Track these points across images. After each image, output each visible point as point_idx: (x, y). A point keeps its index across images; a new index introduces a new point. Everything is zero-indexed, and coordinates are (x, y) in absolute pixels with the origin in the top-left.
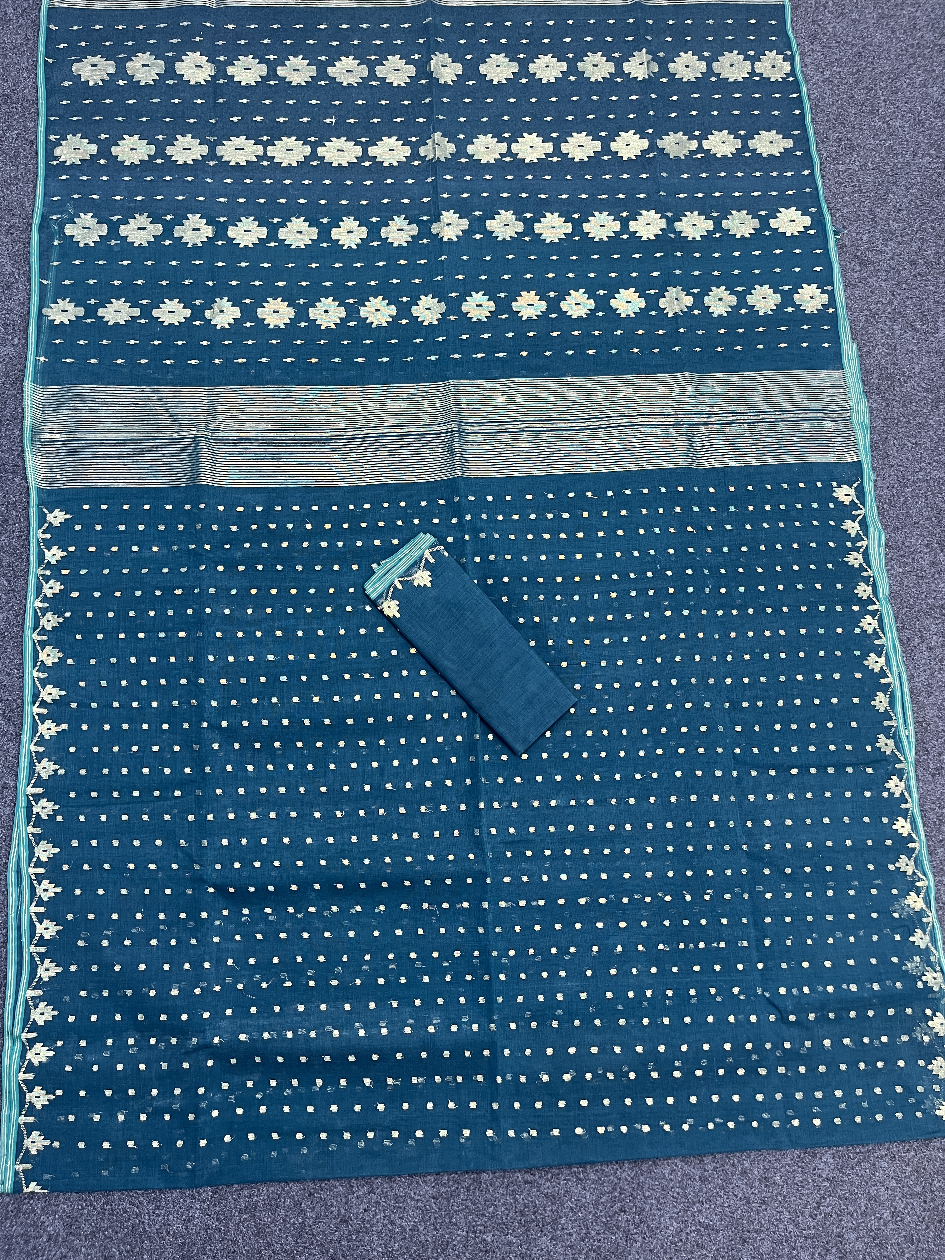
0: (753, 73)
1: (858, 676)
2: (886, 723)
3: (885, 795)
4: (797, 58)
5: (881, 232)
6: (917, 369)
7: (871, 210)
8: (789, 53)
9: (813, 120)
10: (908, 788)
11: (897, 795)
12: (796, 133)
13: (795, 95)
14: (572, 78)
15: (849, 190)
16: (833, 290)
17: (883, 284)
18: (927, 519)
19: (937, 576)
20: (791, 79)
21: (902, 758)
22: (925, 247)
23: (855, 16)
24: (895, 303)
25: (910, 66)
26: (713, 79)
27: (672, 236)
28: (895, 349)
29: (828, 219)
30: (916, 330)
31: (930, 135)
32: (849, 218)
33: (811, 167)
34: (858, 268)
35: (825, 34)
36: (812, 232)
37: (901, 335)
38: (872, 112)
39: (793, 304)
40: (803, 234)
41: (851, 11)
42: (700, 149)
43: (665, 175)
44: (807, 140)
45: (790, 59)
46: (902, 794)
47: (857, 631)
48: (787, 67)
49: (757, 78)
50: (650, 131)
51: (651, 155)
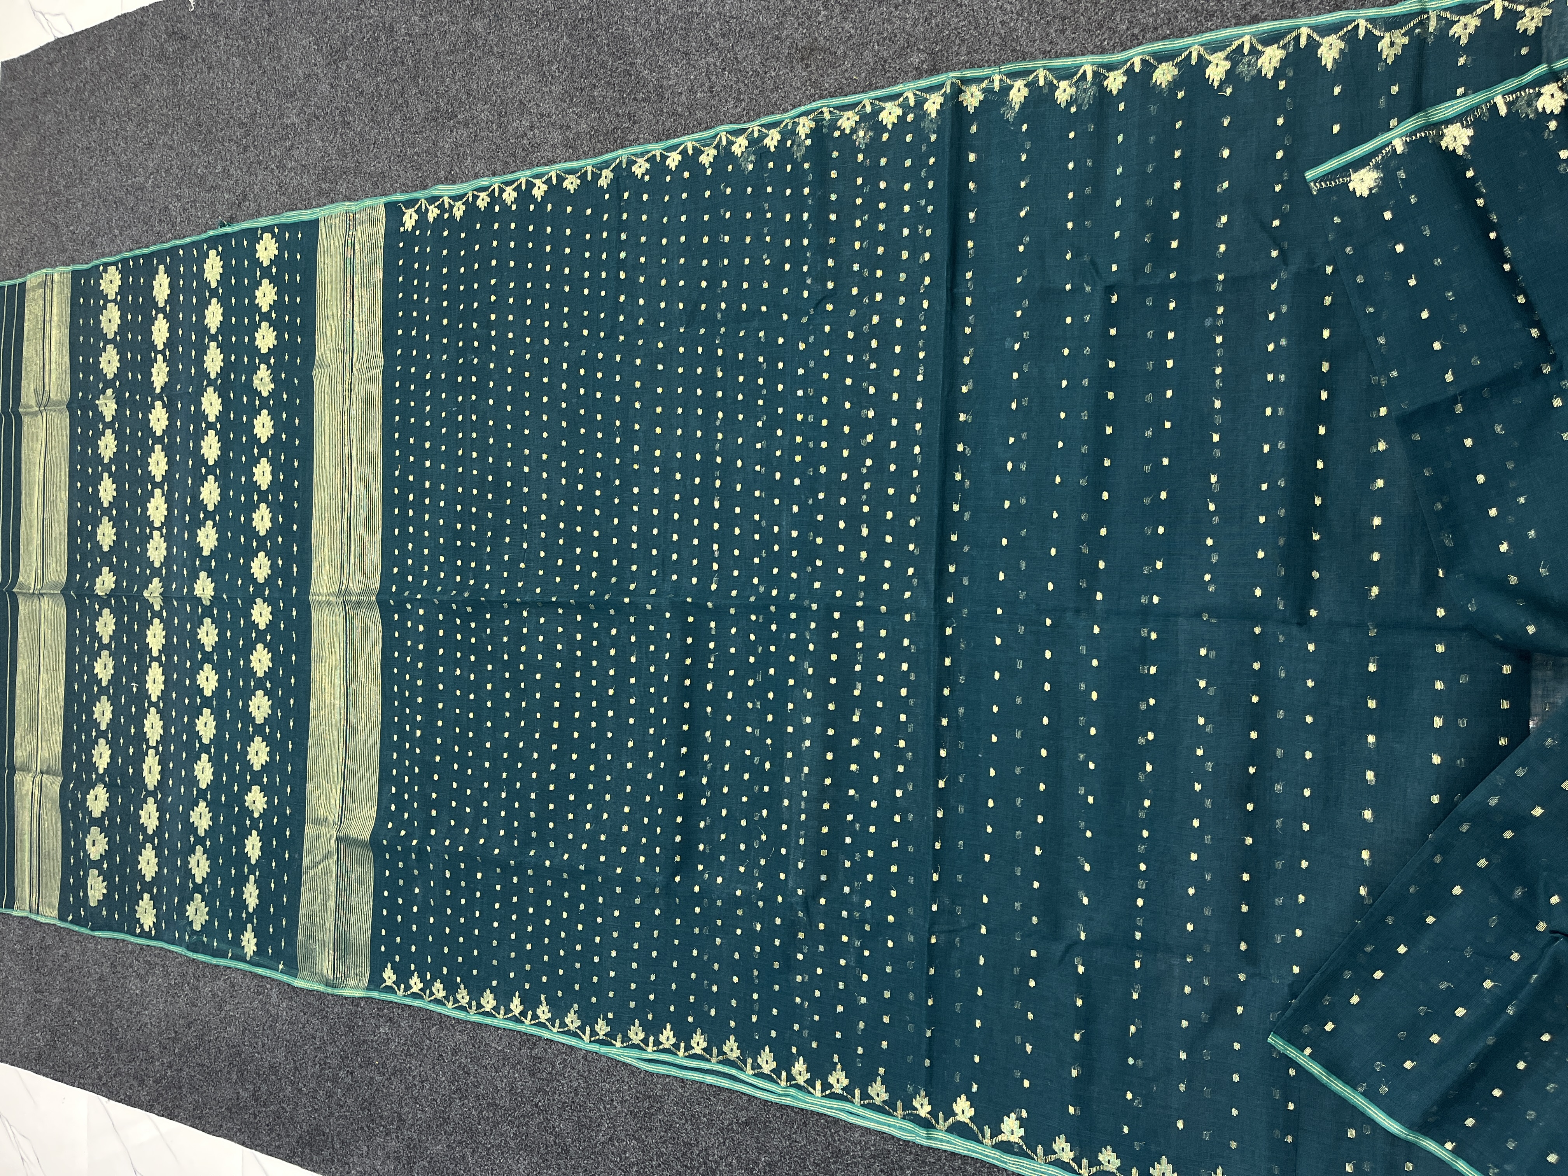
0: (115, 301)
1: (549, 207)
2: (589, 178)
3: (647, 178)
4: (105, 260)
5: (223, 181)
6: (320, 144)
7: (209, 191)
8: (101, 268)
9: (147, 247)
10: (642, 155)
11: (647, 165)
12: (155, 262)
13: (131, 263)
14: (114, 468)
15: (193, 211)
16: (262, 228)
17: (259, 178)
18: (431, 131)
19: (475, 121)
20: (120, 266)
21: (617, 161)
22: (235, 138)
23: (79, 205)
24: (273, 166)
25: (113, 153)
26: (118, 338)
27: (219, 381)
28: (304, 166)
29: (211, 233)
30: (292, 145)
31: (159, 133)
32: (213, 212)
33: (177, 248)
34: (247, 203)
35: (91, 234)
36: (220, 249)
37: (295, 161)
38: (142, 190)
39: (270, 267)
40: (222, 256)
41: (77, 208)
42: (163, 352)
43: (179, 387)
44: (159, 251)
45: (106, 265)
46: (647, 161)
47: (514, 207)
48: (112, 269)
49: (119, 297)
50: (149, 399)
51: (165, 399)
